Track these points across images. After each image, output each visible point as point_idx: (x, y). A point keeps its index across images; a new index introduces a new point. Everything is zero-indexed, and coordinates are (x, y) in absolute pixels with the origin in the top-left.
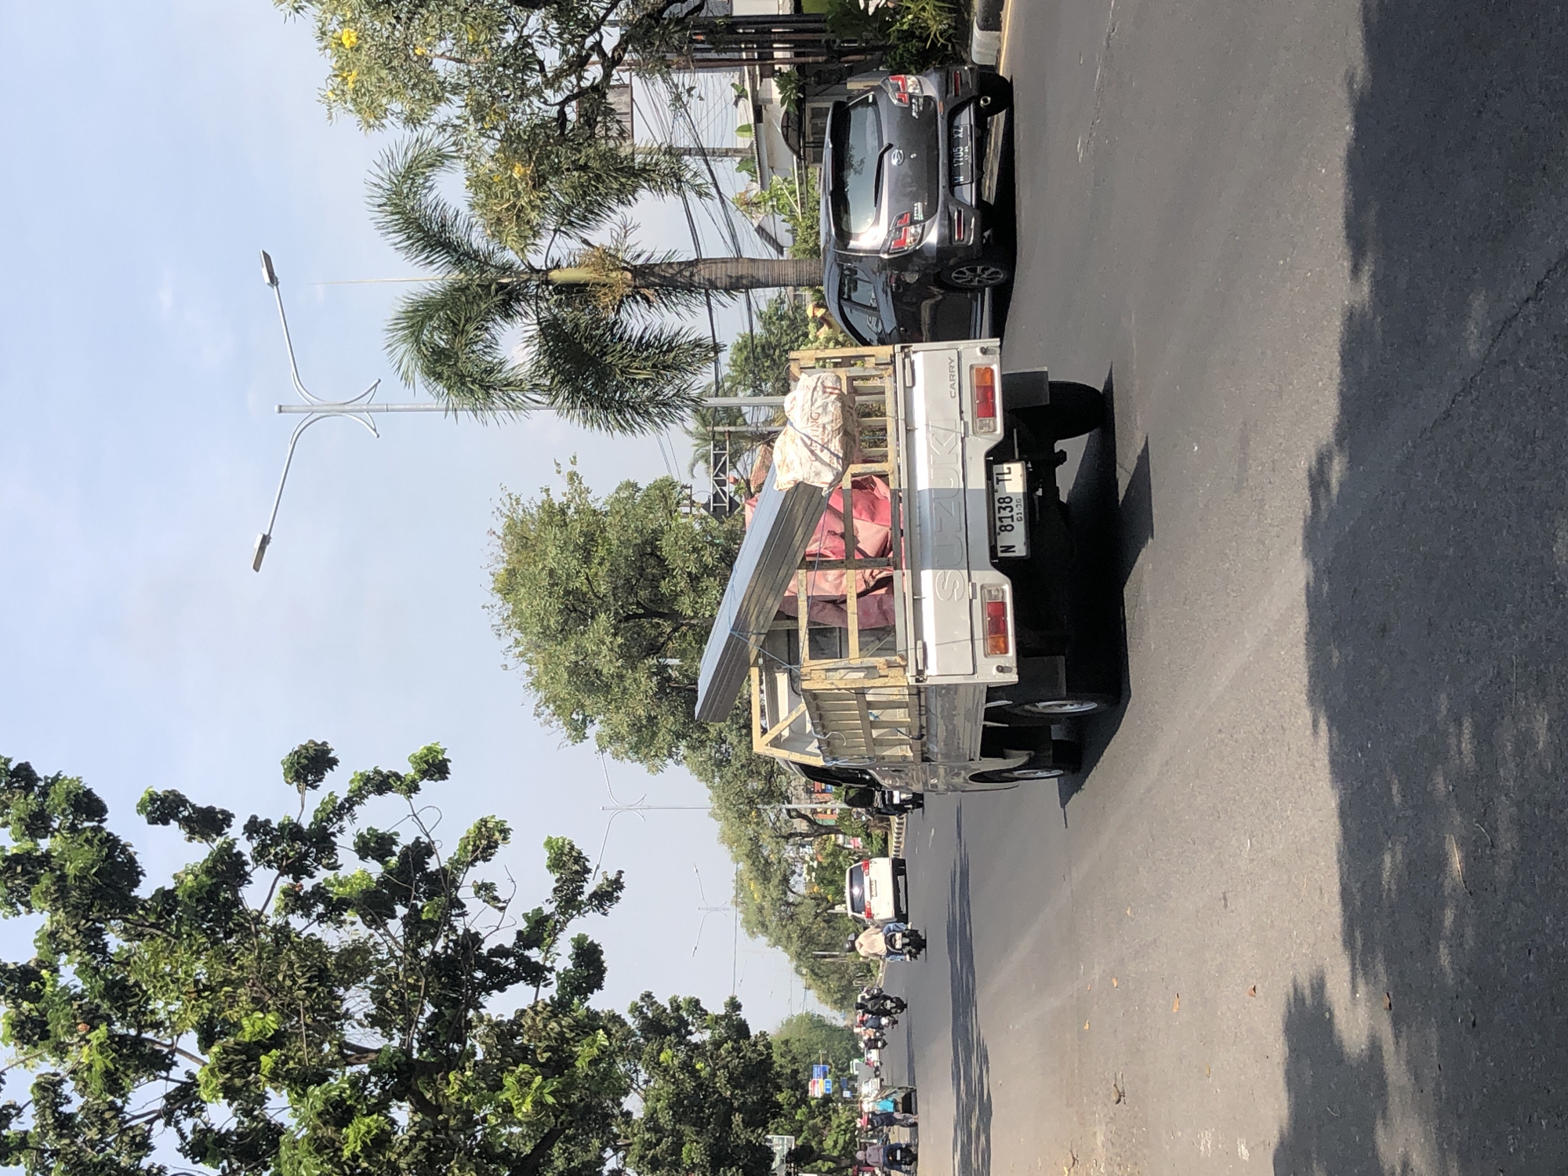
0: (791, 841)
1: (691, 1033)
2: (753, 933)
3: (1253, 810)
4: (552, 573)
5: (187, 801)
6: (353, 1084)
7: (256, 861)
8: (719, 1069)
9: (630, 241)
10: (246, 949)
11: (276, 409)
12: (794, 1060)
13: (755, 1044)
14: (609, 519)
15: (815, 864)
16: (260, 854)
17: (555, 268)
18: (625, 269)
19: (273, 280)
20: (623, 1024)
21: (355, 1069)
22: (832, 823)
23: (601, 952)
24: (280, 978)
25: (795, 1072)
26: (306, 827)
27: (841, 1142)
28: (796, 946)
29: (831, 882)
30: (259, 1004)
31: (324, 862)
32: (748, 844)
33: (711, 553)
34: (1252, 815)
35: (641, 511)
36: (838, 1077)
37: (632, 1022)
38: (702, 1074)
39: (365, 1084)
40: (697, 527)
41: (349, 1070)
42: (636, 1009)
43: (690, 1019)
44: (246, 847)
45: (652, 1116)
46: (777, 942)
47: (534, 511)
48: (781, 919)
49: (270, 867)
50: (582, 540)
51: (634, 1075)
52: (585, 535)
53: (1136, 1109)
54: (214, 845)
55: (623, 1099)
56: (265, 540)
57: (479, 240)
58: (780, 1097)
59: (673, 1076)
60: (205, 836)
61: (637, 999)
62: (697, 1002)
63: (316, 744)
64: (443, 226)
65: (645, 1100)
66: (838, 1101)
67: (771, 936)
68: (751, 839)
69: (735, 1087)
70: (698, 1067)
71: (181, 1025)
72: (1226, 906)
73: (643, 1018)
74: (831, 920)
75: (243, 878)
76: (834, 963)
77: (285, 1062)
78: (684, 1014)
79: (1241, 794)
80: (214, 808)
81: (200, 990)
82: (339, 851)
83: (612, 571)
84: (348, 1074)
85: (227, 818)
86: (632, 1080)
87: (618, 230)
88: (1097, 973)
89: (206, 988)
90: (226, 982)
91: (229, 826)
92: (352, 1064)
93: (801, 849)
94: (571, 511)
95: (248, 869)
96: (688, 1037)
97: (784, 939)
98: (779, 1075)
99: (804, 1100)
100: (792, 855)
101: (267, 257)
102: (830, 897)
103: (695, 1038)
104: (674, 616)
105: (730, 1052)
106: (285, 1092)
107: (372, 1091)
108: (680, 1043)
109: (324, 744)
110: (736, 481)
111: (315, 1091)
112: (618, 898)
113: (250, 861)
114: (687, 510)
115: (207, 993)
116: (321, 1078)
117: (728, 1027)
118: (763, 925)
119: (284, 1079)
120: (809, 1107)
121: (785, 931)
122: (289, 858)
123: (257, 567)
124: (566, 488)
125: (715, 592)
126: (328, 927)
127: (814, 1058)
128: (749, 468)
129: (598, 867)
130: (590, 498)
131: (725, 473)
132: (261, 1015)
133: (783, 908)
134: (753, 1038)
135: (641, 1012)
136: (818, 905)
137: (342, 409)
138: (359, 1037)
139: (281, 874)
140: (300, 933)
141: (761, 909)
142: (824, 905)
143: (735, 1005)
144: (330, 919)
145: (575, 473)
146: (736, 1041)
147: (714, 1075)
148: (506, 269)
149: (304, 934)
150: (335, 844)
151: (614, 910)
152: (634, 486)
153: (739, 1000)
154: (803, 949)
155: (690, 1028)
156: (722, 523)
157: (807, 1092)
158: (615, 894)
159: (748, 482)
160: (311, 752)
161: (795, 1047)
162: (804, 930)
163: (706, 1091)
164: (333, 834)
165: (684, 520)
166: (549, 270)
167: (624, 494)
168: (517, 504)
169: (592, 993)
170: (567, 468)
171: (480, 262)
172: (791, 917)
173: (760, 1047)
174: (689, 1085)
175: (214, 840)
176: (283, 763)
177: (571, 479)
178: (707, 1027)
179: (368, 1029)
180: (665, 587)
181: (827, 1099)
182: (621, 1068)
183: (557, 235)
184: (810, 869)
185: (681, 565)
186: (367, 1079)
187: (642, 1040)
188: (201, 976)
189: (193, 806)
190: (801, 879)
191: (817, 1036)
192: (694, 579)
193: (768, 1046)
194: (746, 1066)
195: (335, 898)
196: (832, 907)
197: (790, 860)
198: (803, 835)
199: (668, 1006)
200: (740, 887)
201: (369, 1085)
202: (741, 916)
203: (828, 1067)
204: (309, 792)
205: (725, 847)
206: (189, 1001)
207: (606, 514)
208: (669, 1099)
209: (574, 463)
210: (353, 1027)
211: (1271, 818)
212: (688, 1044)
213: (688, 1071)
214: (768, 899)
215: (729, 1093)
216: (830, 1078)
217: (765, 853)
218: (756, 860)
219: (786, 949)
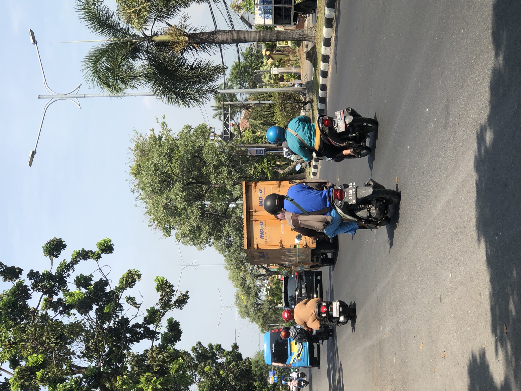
0: (259, 278)
1: (217, 359)
2: (244, 317)
3: (452, 261)
4: (155, 165)
5: (3, 264)
6: (76, 382)
7: (33, 289)
8: (230, 374)
9: (187, 23)
10: (30, 326)
11: (37, 97)
12: (261, 368)
13: (245, 363)
14: (179, 142)
15: (269, 287)
16: (35, 286)
17: (155, 35)
18: (185, 35)
19: (35, 42)
20: (189, 355)
21: (77, 376)
22: (276, 270)
23: (180, 325)
24: (44, 339)
25: (262, 374)
26: (54, 274)
28: (261, 321)
29: (276, 295)
30: (36, 350)
31: (62, 289)
32: (241, 279)
33: (223, 156)
34: (452, 263)
35: (193, 138)
36: (279, 375)
37: (193, 354)
38: (223, 375)
39: (81, 382)
40: (217, 145)
41: (74, 376)
42: (194, 349)
43: (217, 353)
44: (28, 283)
46: (254, 320)
47: (148, 139)
48: (255, 311)
49: (40, 291)
50: (168, 151)
51: (194, 377)
52: (170, 149)
53: (404, 386)
54: (15, 283)
55: (189, 387)
56: (34, 153)
57: (123, 24)
58: (256, 384)
59: (211, 377)
60: (11, 279)
61: (195, 345)
62: (220, 346)
63: (57, 239)
64: (107, 18)
65: (199, 387)
66: (279, 385)
67: (251, 317)
68: (242, 278)
69: (236, 381)
70: (221, 373)
71: (3, 359)
72: (441, 301)
73: (197, 353)
74: (276, 310)
75: (28, 296)
76: (277, 328)
77: (47, 374)
78: (215, 351)
79: (447, 255)
80: (15, 267)
81: (10, 344)
82: (68, 284)
83: (181, 164)
84: (74, 378)
85: (20, 271)
86: (193, 378)
87: (182, 19)
88: (387, 330)
89: (13, 343)
90: (22, 340)
91: (21, 274)
92: (75, 374)
93: (263, 281)
94: (163, 139)
95: (30, 292)
96: (217, 361)
97: (256, 319)
98: (255, 375)
99: (266, 385)
100: (259, 284)
101: (32, 32)
102: (275, 301)
103: (219, 361)
104: (208, 183)
105: (234, 366)
106: (47, 387)
107: (84, 385)
108: (213, 363)
109: (60, 239)
110: (233, 125)
111: (60, 386)
112: (186, 302)
113: (31, 289)
114: (213, 138)
115: (14, 345)
116: (62, 381)
117: (233, 356)
118: (248, 313)
119: (46, 382)
120: (268, 388)
121: (257, 316)
122: (47, 287)
123: (30, 164)
124: (161, 129)
125: (225, 173)
126: (64, 316)
127: (269, 368)
128: (239, 119)
129: (177, 290)
130: (171, 133)
131: (228, 122)
132: (36, 355)
133: (256, 306)
134: (244, 360)
135: (197, 350)
136: (270, 304)
137: (65, 97)
138: (78, 362)
139: (43, 295)
140: (52, 319)
141: (246, 307)
142: (273, 304)
143: (236, 347)
144: (65, 313)
145: (165, 123)
146: (237, 362)
147: (227, 375)
148: (135, 36)
149: (54, 320)
150: (66, 281)
151: (185, 307)
152: (189, 127)
153: (238, 344)
154: (264, 323)
155: (217, 356)
156: (228, 143)
157: (267, 381)
158: (185, 301)
159: (238, 126)
160: (55, 243)
161: (261, 364)
162: (265, 315)
163: (224, 383)
164: (65, 277)
165: (212, 142)
166: (153, 36)
167: (186, 131)
168: (141, 136)
169: (176, 342)
170: (161, 120)
171: (123, 33)
172: (259, 310)
173: (247, 364)
174: (218, 381)
175: (15, 280)
176: (43, 247)
177: (163, 125)
178: (224, 356)
179: (82, 359)
180: (204, 170)
181: (275, 385)
182: (189, 373)
183: (156, 22)
184: (267, 290)
185: (211, 161)
186: (82, 380)
187: (197, 362)
188: (11, 338)
189: (5, 266)
190: (263, 294)
192: (216, 167)
193: (250, 363)
194: (241, 372)
195: (67, 304)
196: (277, 305)
197: (258, 286)
198: (264, 275)
199: (208, 347)
200: (238, 297)
201: (83, 382)
202: (238, 310)
203: (275, 371)
204: (55, 259)
205: (231, 281)
206: (6, 349)
207: (178, 140)
208: (209, 387)
209: (164, 118)
210: (76, 358)
211: (460, 264)
212: (217, 363)
213: (217, 375)
214: (249, 302)
215: (234, 383)
216: (276, 376)
217: (248, 284)
218: (244, 287)
219: (257, 323)
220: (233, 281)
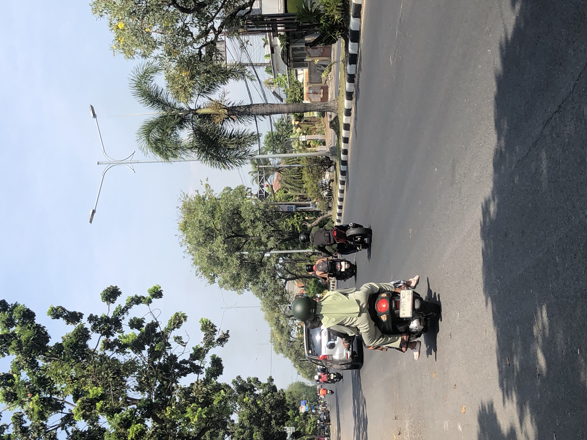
1: (255, 391)
2: (278, 353)
3: (460, 302)
4: (200, 221)
5: (66, 310)
6: (131, 412)
7: (93, 331)
8: (266, 404)
9: (226, 98)
10: (90, 364)
11: (97, 163)
12: (294, 399)
13: (279, 394)
14: (221, 201)
15: (300, 326)
16: (94, 328)
17: (199, 109)
18: (225, 109)
19: (94, 115)
20: (230, 388)
21: (131, 407)
23: (221, 361)
24: (103, 374)
25: (294, 404)
26: (110, 317)
27: (312, 429)
28: (294, 356)
30: (95, 384)
31: (118, 330)
32: (275, 320)
33: (259, 212)
34: (460, 304)
35: (233, 198)
36: (310, 405)
37: (233, 387)
38: (260, 405)
40: (254, 203)
41: (129, 407)
42: (234, 382)
43: (255, 385)
44: (88, 326)
45: (241, 422)
46: (287, 356)
47: (193, 199)
48: (288, 347)
49: (98, 333)
50: (211, 209)
52: (213, 207)
54: (77, 326)
55: (231, 416)
56: (94, 211)
57: (171, 99)
58: (289, 413)
59: (249, 407)
60: (73, 323)
61: (235, 378)
62: (257, 379)
63: (113, 287)
64: (157, 94)
65: (239, 416)
66: (310, 414)
67: (284, 353)
68: (276, 318)
69: (272, 410)
70: (258, 403)
71: (66, 393)
72: (451, 338)
73: (237, 385)
75: (88, 337)
76: (308, 363)
77: (105, 405)
78: (253, 384)
79: (456, 296)
80: (76, 312)
81: (73, 380)
82: (123, 326)
83: (223, 220)
84: (129, 409)
85: (81, 315)
86: (234, 408)
87: (222, 94)
88: (405, 364)
89: (75, 379)
90: (83, 376)
91: (82, 318)
92: (130, 405)
94: (207, 199)
95: (90, 334)
97: (289, 355)
98: (289, 405)
99: (298, 414)
100: (291, 323)
101: (92, 107)
103: (257, 392)
104: (246, 236)
105: (270, 397)
106: (105, 416)
107: (138, 415)
108: (251, 394)
109: (116, 287)
110: (267, 186)
111: (117, 415)
112: (227, 340)
113: (90, 331)
114: (250, 197)
115: (75, 381)
116: (119, 411)
117: (269, 388)
118: (281, 349)
119: (105, 412)
120: (300, 416)
121: (290, 352)
122: (104, 329)
123: (91, 222)
124: (205, 190)
125: (261, 227)
126: (120, 354)
127: (301, 398)
128: (272, 181)
129: (220, 329)
130: (214, 193)
131: (263, 183)
132: (96, 388)
133: (288, 343)
134: (278, 392)
135: (237, 383)
137: (121, 163)
138: (133, 395)
139: (102, 335)
140: (109, 357)
141: (280, 344)
143: (271, 380)
144: (121, 352)
145: (208, 184)
146: (272, 393)
147: (264, 405)
148: (181, 109)
149: (111, 358)
150: (121, 323)
151: (226, 345)
152: (229, 189)
153: (273, 377)
154: (296, 358)
155: (255, 388)
156: (263, 201)
157: (299, 410)
159: (272, 186)
160: (111, 290)
161: (295, 395)
162: (296, 351)
163: (261, 412)
164: (121, 320)
165: (248, 201)
166: (196, 110)
167: (226, 192)
168: (187, 197)
169: (218, 376)
170: (205, 182)
171: (171, 107)
172: (292, 346)
173: (281, 395)
174: (255, 410)
175: (76, 324)
176: (101, 294)
177: (207, 187)
178: (261, 388)
179: (136, 392)
180: (242, 225)
181: (306, 413)
182: (230, 404)
183: (199, 97)
184: (298, 328)
185: (248, 217)
186: (136, 411)
187: (237, 394)
188: (73, 374)
189: (68, 312)
190: (295, 333)
191: (302, 390)
192: (253, 222)
193: (284, 394)
194: (276, 402)
195: (122, 343)
197: (290, 325)
199: (246, 381)
200: (273, 335)
201: (137, 413)
202: (273, 346)
203: (306, 401)
205: (267, 322)
206: (69, 384)
207: (220, 199)
208: (248, 416)
209: (207, 181)
210: (130, 391)
211: (467, 305)
212: (254, 395)
213: (255, 405)
214: (283, 340)
215: (270, 412)
216: (307, 405)
217: (281, 323)
218: (278, 326)
219: (290, 358)
220: (269, 321)
